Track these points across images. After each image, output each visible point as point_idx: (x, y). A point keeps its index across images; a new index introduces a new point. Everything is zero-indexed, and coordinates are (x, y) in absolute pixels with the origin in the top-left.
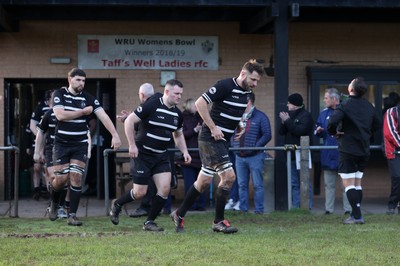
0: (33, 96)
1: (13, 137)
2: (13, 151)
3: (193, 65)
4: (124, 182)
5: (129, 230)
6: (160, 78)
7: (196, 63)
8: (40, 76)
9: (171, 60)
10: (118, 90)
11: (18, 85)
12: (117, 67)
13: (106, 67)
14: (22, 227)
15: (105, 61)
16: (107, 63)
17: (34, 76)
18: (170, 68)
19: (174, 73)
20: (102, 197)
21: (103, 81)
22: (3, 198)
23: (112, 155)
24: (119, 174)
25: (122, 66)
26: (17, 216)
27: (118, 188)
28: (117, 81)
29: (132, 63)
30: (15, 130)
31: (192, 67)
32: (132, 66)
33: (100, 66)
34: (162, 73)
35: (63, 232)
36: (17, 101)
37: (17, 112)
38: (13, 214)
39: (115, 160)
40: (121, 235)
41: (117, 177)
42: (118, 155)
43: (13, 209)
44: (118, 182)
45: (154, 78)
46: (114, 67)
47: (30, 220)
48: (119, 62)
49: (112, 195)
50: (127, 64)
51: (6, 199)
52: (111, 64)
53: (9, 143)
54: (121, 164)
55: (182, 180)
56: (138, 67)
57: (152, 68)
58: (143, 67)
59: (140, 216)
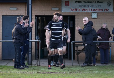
0: (45, 22)
1: (38, 36)
2: (38, 42)
3: (103, 10)
4: (78, 54)
5: (81, 71)
6: (92, 15)
7: (105, 10)
8: (48, 15)
9: (95, 9)
10: (76, 19)
11: (40, 18)
12: (76, 11)
13: (72, 11)
14: (42, 69)
15: (71, 9)
16: (72, 10)
17: (46, 14)
18: (95, 12)
19: (97, 13)
21: (70, 16)
22: (34, 59)
23: (74, 44)
24: (76, 50)
25: (78, 11)
26: (40, 66)
27: (76, 56)
28: (76, 16)
29: (81, 10)
30: (39, 34)
31: (103, 11)
32: (81, 11)
33: (70, 11)
34: (92, 13)
35: (57, 72)
36: (39, 23)
37: (39, 27)
38: (38, 65)
39: (75, 45)
40: (78, 73)
41: (76, 51)
42: (76, 43)
43: (38, 63)
44: (76, 53)
45: (89, 15)
46: (75, 11)
47: (44, 67)
48: (76, 9)
49: (74, 58)
50: (79, 10)
52: (74, 10)
53: (37, 39)
54: (77, 47)
56: (83, 11)
57: (89, 12)
58: (85, 11)
59: (84, 66)
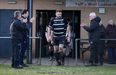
0: (47, 17)
1: (39, 33)
2: (39, 39)
3: (112, 5)
4: (83, 52)
5: (85, 71)
6: (99, 11)
7: (113, 5)
8: (50, 9)
9: (103, 3)
10: (82, 15)
11: (41, 13)
12: (81, 6)
13: (77, 6)
14: (42, 69)
15: (76, 3)
16: (77, 4)
17: (48, 9)
18: (103, 6)
19: (104, 9)
20: (75, 58)
21: (75, 11)
22: (35, 57)
24: (81, 49)
25: (83, 5)
26: (40, 65)
27: (81, 54)
28: (81, 11)
29: (87, 4)
30: (40, 30)
31: (112, 6)
32: (87, 6)
33: (74, 5)
34: (100, 8)
35: (59, 72)
36: (41, 19)
37: (41, 23)
38: (39, 64)
39: (80, 43)
40: (82, 74)
41: (81, 50)
42: (81, 41)
43: (39, 61)
44: (81, 52)
45: (96, 10)
46: (80, 6)
47: (45, 66)
48: (82, 4)
49: (79, 57)
50: (85, 5)
51: (36, 58)
52: (79, 5)
53: (38, 35)
54: (82, 45)
55: (107, 52)
56: (90, 6)
57: (96, 6)
58: (92, 6)
